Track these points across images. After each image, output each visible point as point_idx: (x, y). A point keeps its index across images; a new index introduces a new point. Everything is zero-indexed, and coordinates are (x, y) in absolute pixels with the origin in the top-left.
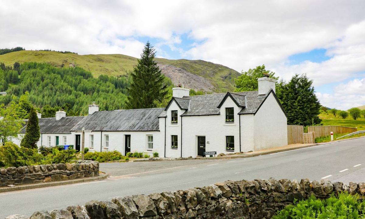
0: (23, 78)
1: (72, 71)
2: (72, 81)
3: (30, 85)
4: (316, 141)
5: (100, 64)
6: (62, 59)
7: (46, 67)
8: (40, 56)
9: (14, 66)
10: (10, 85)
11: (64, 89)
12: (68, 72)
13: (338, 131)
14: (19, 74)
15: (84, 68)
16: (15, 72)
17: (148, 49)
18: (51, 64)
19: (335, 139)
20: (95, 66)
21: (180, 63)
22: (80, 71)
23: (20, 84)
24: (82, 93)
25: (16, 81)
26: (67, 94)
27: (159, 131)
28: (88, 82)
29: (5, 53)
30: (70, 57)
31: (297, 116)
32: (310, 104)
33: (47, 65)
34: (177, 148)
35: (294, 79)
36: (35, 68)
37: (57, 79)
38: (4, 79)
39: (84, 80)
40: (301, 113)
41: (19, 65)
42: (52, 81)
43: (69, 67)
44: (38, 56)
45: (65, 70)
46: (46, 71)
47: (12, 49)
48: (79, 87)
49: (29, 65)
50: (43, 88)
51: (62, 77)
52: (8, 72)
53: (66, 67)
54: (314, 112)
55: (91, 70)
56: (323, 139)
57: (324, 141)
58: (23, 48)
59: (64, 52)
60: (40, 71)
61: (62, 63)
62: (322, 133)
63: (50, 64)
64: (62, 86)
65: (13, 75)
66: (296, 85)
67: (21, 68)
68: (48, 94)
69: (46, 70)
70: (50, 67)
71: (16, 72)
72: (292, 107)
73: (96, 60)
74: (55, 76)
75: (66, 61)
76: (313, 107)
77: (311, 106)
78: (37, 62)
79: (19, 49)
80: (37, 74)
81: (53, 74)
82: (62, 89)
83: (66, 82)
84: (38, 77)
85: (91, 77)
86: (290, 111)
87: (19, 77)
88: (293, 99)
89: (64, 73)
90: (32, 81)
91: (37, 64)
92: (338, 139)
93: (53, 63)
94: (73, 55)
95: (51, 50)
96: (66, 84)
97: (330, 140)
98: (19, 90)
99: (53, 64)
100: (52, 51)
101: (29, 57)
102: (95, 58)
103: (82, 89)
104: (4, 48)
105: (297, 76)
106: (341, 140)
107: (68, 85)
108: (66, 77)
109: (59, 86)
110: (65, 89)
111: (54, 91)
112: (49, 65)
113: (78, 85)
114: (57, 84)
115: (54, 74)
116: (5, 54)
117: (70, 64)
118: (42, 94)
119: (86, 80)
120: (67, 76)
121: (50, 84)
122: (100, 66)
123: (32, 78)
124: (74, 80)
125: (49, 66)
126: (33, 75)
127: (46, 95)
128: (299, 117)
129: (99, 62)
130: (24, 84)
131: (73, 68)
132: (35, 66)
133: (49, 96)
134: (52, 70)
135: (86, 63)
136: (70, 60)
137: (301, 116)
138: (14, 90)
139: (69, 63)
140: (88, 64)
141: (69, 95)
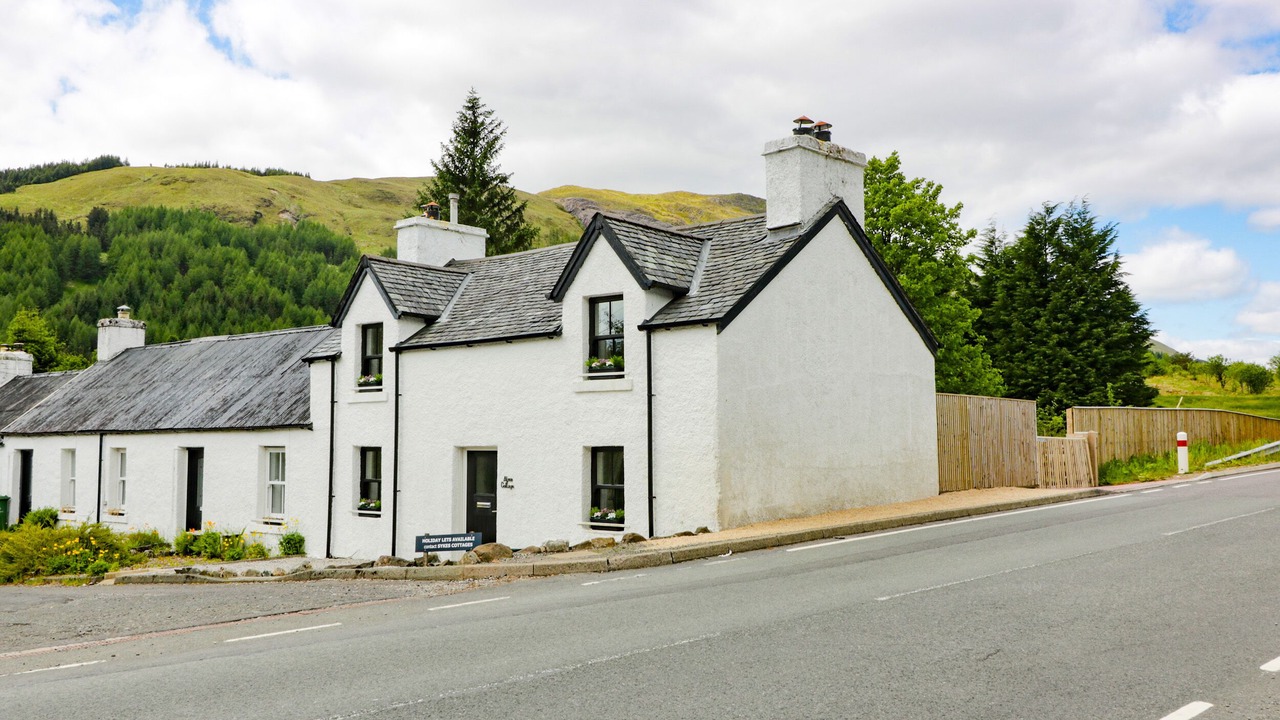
0: (116, 262)
1: (287, 236)
2: (285, 272)
3: (137, 287)
4: (1104, 476)
5: (386, 210)
6: (253, 194)
7: (196, 221)
8: (179, 185)
9: (89, 222)
10: (71, 285)
11: (256, 298)
12: (273, 238)
13: (1219, 432)
14: (105, 248)
15: (329, 226)
16: (88, 242)
17: (474, 122)
18: (217, 214)
19: (1196, 467)
20: (369, 217)
21: (668, 207)
22: (313, 238)
23: (104, 282)
24: (320, 311)
25: (91, 272)
26: (266, 316)
27: (310, 427)
28: (341, 275)
29: (59, 179)
30: (283, 187)
31: (1050, 373)
32: (1107, 325)
33: (204, 217)
34: (379, 509)
35: (1039, 224)
36: (159, 227)
37: (232, 263)
38: (50, 266)
39: (329, 266)
40: (1067, 364)
41: (107, 216)
42: (215, 271)
43: (280, 222)
44: (172, 186)
45: (264, 234)
46: (198, 236)
47: (83, 164)
48: (308, 291)
49: (139, 217)
50: (185, 297)
51: (252, 256)
52: (64, 240)
53: (269, 223)
54: (1125, 358)
55: (353, 233)
56: (1142, 465)
57: (1141, 476)
58: (122, 160)
59: (263, 171)
60: (177, 236)
61: (254, 209)
62: (1141, 441)
63: (213, 214)
64: (251, 288)
65: (82, 252)
66: (1049, 250)
67: (111, 229)
68: (200, 316)
69: (196, 232)
70: (212, 223)
71: (95, 240)
72: (1028, 338)
73: (372, 198)
74: (227, 252)
75: (268, 203)
76: (1116, 336)
77: (1108, 334)
78: (168, 208)
79: (107, 163)
80: (167, 246)
81: (219, 246)
82: (247, 301)
83: (265, 276)
84: (169, 260)
85: (351, 258)
86: (1020, 354)
87: (104, 257)
88: (1030, 306)
89: (260, 244)
90: (146, 272)
91: (168, 215)
92: (1214, 468)
93: (223, 208)
94: (293, 182)
95: (217, 166)
96: (261, 283)
97: (1175, 472)
98: (99, 303)
99: (224, 213)
100: (220, 167)
101: (140, 189)
102: (370, 190)
103: (319, 297)
104: (57, 160)
105: (1049, 211)
106: (1228, 471)
107: (272, 283)
108: (266, 258)
109: (241, 287)
110: (261, 298)
111: (221, 307)
112: (208, 215)
113: (306, 285)
114: (233, 281)
115: (224, 249)
116: (58, 182)
117: (282, 212)
118: (179, 318)
119: (337, 269)
120: (270, 254)
121: (209, 283)
122: (388, 219)
123: (148, 262)
124: (293, 268)
125: (210, 220)
126: (151, 251)
127: (192, 322)
128: (1061, 380)
129: (383, 206)
130: (116, 282)
131: (291, 227)
132: (160, 219)
133: (201, 325)
134: (219, 234)
135: (339, 210)
136: (282, 200)
137: (1068, 373)
138: (79, 304)
139: (277, 211)
140: (345, 211)
141: (272, 320)
